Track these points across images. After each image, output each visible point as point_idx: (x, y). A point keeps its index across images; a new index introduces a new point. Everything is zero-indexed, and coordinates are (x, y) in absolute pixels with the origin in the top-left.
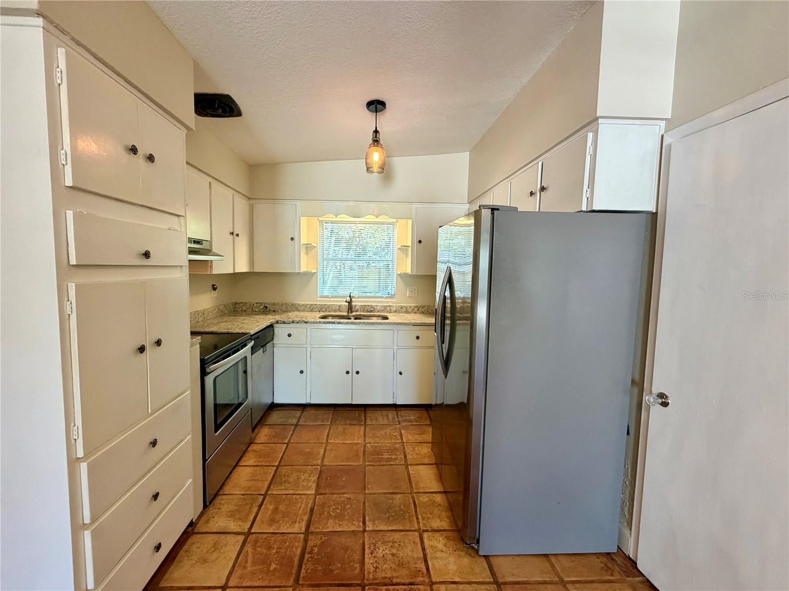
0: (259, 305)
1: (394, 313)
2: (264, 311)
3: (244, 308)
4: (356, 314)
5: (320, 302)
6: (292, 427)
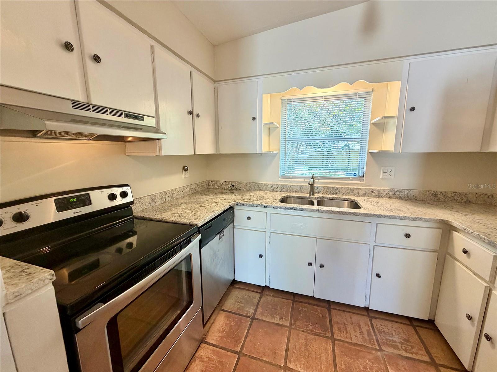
0: (227, 183)
1: (362, 196)
2: (231, 189)
3: (216, 186)
4: (318, 196)
5: (281, 182)
6: (248, 321)
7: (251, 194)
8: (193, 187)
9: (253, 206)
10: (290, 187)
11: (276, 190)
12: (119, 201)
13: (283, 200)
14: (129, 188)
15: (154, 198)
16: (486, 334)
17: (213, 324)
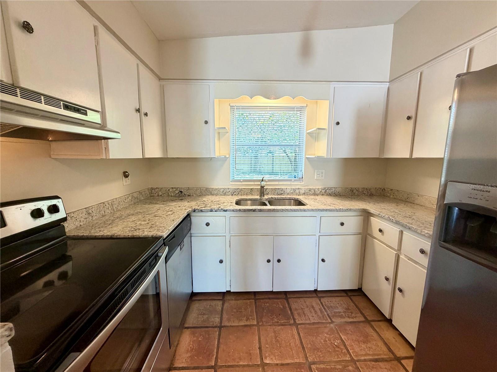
0: (174, 190)
1: (302, 195)
2: (179, 196)
3: (160, 193)
4: (268, 197)
5: (232, 186)
6: (216, 332)
7: (204, 199)
8: (135, 195)
9: (212, 211)
10: (241, 190)
11: (228, 194)
12: (48, 218)
13: (238, 203)
14: (60, 200)
15: (90, 211)
16: (399, 288)
17: (179, 346)
